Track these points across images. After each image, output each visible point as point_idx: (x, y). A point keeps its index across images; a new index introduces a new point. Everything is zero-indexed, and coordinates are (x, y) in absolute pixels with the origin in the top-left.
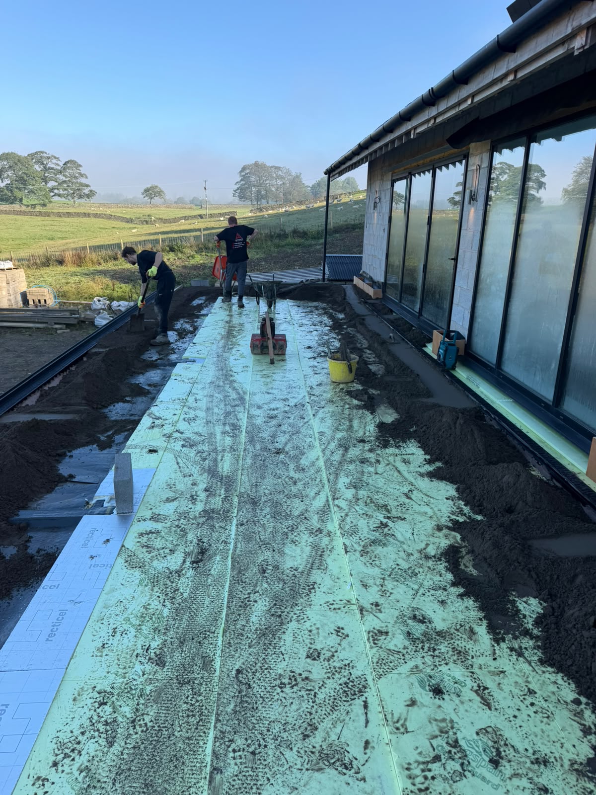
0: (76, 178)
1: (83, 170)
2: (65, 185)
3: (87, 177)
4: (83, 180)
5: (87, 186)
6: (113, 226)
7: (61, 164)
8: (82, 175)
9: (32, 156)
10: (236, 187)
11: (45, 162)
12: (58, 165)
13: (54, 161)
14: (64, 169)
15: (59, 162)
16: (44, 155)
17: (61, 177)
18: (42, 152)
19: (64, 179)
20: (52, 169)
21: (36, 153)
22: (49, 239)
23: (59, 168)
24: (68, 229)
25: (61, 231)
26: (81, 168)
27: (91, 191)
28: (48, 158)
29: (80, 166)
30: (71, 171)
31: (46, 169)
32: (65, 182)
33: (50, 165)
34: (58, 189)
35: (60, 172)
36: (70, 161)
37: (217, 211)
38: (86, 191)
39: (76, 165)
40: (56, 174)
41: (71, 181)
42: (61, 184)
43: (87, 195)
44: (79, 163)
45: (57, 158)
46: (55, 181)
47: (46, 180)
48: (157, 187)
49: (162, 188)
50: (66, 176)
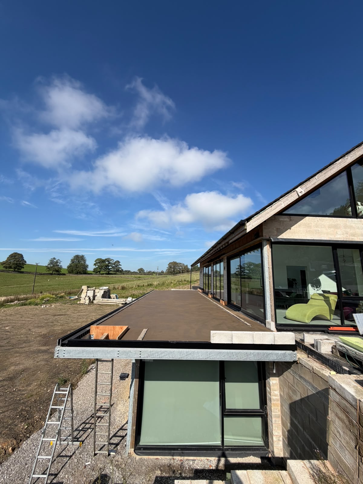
0: (118, 266)
1: (120, 264)
4: (120, 266)
5: (121, 268)
7: (114, 261)
8: (120, 265)
9: (106, 259)
10: (167, 269)
12: (113, 262)
13: (112, 261)
14: (115, 263)
16: (110, 259)
17: (114, 265)
18: (110, 258)
20: (111, 263)
21: (108, 258)
22: (108, 284)
23: (113, 263)
24: (114, 281)
27: (122, 269)
28: (110, 260)
29: (120, 262)
30: (117, 264)
31: (109, 263)
32: (114, 267)
33: (111, 262)
34: (112, 269)
35: (113, 264)
36: (117, 261)
37: (161, 276)
38: (120, 269)
39: (119, 262)
40: (112, 265)
41: (116, 267)
42: (113, 267)
43: (120, 271)
44: (120, 261)
45: (113, 260)
46: (112, 266)
47: (109, 266)
48: (142, 269)
49: (144, 269)
50: (115, 265)
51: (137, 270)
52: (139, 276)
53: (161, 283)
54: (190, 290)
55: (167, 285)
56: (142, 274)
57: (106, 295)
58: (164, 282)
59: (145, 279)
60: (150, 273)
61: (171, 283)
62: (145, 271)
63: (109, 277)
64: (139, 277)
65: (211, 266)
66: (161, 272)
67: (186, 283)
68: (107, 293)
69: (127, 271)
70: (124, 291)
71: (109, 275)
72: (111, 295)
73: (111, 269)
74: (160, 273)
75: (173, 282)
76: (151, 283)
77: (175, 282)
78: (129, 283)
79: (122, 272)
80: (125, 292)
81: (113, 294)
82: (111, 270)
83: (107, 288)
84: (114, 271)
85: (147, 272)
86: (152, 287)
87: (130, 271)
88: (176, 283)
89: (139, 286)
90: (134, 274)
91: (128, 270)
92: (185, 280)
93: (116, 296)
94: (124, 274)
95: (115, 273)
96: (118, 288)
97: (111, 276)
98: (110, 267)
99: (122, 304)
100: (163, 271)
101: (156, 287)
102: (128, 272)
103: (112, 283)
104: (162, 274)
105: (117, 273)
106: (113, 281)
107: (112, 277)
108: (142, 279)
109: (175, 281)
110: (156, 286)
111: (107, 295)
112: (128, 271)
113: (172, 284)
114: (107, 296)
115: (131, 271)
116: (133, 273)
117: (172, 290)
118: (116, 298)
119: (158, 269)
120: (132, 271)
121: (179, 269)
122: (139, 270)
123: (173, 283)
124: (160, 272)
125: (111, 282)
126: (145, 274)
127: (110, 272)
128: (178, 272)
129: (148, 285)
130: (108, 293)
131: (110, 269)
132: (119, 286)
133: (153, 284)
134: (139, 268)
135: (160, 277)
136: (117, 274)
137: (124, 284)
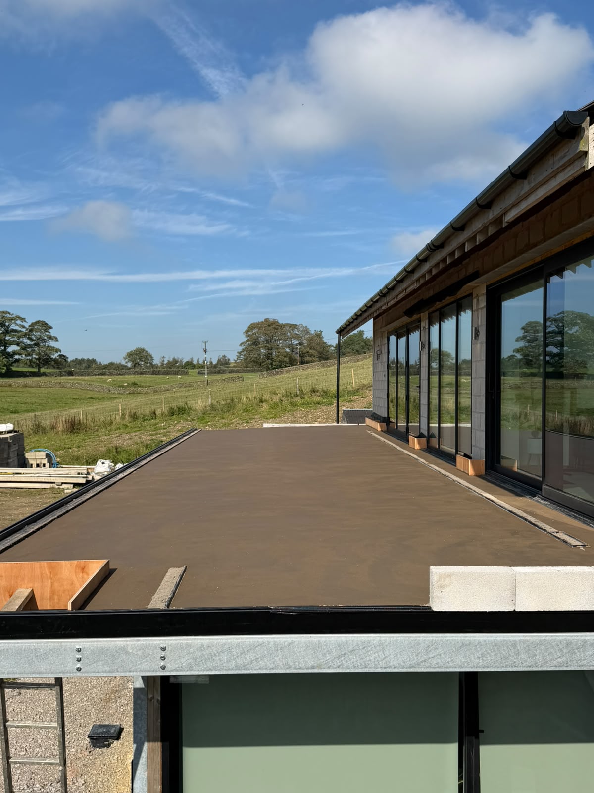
0: (44, 341)
1: (53, 333)
2: (29, 350)
3: (57, 341)
4: (52, 344)
5: (57, 351)
6: (89, 396)
7: (27, 325)
8: (51, 338)
10: (240, 349)
11: (7, 324)
12: (24, 327)
13: (19, 322)
14: (31, 330)
15: (24, 324)
16: (8, 315)
17: (26, 341)
18: (6, 312)
19: (29, 342)
20: (16, 331)
22: (12, 412)
23: (24, 330)
24: (34, 400)
25: (26, 403)
26: (51, 330)
27: (60, 356)
28: (11, 320)
29: (51, 327)
30: (38, 334)
31: (7, 331)
32: (30, 346)
33: (13, 327)
34: (20, 354)
35: (25, 335)
36: (38, 322)
37: (218, 377)
38: (55, 356)
39: (46, 327)
40: (19, 337)
41: (37, 345)
42: (24, 349)
43: (55, 361)
44: (50, 324)
45: (23, 320)
46: (18, 345)
47: (6, 344)
48: (143, 350)
49: (150, 351)
50: (31, 339)
51: (124, 354)
52: (131, 378)
53: (223, 403)
54: (335, 424)
55: (246, 410)
56: (142, 373)
57: (9, 454)
58: (232, 400)
59: (156, 391)
60: (174, 368)
61: (261, 401)
62: (157, 361)
63: (10, 385)
64: (135, 384)
65: (418, 327)
66: (219, 361)
67: (319, 399)
68: (9, 446)
69: (83, 360)
70: (77, 439)
71: (11, 381)
72: (28, 455)
73: (17, 357)
74: (215, 366)
75: (266, 397)
76: (181, 404)
77: (276, 399)
78: (96, 406)
79: (62, 366)
80: (84, 440)
81: (36, 448)
82: (17, 361)
83: (10, 427)
84: (31, 363)
85: (163, 364)
86: (187, 420)
87: (94, 361)
88: (281, 401)
89: (134, 417)
90: (111, 374)
91: (86, 358)
92: (314, 391)
93: (48, 456)
94: (71, 374)
95: (36, 370)
96: (53, 428)
97: (21, 381)
98: (11, 349)
99: (75, 485)
100: (224, 356)
101: (203, 419)
102: (87, 366)
103: (28, 411)
104: (223, 368)
105: (42, 370)
106: (29, 400)
107: (26, 386)
108: (145, 390)
109: (275, 394)
110: (204, 416)
111: (12, 455)
112: (88, 360)
113: (264, 405)
114: (14, 458)
115: (98, 361)
116: (106, 367)
117: (266, 425)
118: (47, 465)
119: (205, 351)
120: (105, 362)
121: (288, 350)
122: (130, 355)
123: (266, 401)
124: (215, 362)
125: (24, 407)
126: (155, 371)
127: (14, 369)
128: (287, 359)
129: (172, 413)
130: (15, 448)
131: (15, 353)
132: (56, 418)
133: (190, 409)
134: (129, 351)
135: (218, 381)
136: (44, 374)
137: (79, 412)
